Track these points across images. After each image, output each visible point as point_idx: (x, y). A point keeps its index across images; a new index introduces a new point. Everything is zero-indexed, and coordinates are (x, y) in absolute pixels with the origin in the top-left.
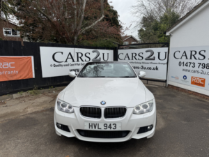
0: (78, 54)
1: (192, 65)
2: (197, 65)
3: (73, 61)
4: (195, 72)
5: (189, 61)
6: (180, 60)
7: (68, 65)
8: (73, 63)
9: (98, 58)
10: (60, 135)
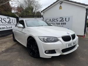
9: (10, 22)
10: (51, 57)
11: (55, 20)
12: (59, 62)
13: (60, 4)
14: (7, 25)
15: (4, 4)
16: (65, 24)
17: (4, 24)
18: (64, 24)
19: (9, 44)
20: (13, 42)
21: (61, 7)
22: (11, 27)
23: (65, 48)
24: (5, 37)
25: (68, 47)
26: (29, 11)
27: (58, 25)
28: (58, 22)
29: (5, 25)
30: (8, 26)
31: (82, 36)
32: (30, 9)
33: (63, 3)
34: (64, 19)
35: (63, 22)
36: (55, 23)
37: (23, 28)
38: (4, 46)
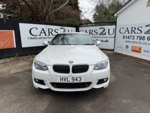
0: (49, 29)
1: (132, 38)
2: (136, 38)
3: (46, 35)
4: (134, 42)
5: (130, 35)
6: (124, 34)
7: (41, 38)
8: (46, 37)
10: (37, 88)
25: (59, 81)
26: (110, 11)
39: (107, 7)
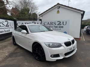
6: (47, 26)
9: (8, 25)
10: (56, 60)
11: (53, 24)
12: (62, 64)
13: (58, 8)
14: (5, 28)
15: (2, 7)
16: (63, 27)
17: (2, 27)
18: (61, 27)
19: (10, 48)
20: (14, 46)
21: (58, 11)
22: (9, 31)
23: (67, 52)
24: (3, 41)
25: (69, 51)
26: (26, 13)
27: (56, 28)
28: (56, 25)
29: (3, 29)
30: (6, 30)
31: (78, 38)
32: (26, 10)
33: (60, 8)
34: (62, 23)
35: (60, 26)
36: (53, 26)
37: (27, 33)
38: (6, 51)
39: (20, 10)
